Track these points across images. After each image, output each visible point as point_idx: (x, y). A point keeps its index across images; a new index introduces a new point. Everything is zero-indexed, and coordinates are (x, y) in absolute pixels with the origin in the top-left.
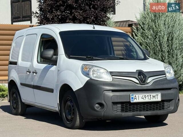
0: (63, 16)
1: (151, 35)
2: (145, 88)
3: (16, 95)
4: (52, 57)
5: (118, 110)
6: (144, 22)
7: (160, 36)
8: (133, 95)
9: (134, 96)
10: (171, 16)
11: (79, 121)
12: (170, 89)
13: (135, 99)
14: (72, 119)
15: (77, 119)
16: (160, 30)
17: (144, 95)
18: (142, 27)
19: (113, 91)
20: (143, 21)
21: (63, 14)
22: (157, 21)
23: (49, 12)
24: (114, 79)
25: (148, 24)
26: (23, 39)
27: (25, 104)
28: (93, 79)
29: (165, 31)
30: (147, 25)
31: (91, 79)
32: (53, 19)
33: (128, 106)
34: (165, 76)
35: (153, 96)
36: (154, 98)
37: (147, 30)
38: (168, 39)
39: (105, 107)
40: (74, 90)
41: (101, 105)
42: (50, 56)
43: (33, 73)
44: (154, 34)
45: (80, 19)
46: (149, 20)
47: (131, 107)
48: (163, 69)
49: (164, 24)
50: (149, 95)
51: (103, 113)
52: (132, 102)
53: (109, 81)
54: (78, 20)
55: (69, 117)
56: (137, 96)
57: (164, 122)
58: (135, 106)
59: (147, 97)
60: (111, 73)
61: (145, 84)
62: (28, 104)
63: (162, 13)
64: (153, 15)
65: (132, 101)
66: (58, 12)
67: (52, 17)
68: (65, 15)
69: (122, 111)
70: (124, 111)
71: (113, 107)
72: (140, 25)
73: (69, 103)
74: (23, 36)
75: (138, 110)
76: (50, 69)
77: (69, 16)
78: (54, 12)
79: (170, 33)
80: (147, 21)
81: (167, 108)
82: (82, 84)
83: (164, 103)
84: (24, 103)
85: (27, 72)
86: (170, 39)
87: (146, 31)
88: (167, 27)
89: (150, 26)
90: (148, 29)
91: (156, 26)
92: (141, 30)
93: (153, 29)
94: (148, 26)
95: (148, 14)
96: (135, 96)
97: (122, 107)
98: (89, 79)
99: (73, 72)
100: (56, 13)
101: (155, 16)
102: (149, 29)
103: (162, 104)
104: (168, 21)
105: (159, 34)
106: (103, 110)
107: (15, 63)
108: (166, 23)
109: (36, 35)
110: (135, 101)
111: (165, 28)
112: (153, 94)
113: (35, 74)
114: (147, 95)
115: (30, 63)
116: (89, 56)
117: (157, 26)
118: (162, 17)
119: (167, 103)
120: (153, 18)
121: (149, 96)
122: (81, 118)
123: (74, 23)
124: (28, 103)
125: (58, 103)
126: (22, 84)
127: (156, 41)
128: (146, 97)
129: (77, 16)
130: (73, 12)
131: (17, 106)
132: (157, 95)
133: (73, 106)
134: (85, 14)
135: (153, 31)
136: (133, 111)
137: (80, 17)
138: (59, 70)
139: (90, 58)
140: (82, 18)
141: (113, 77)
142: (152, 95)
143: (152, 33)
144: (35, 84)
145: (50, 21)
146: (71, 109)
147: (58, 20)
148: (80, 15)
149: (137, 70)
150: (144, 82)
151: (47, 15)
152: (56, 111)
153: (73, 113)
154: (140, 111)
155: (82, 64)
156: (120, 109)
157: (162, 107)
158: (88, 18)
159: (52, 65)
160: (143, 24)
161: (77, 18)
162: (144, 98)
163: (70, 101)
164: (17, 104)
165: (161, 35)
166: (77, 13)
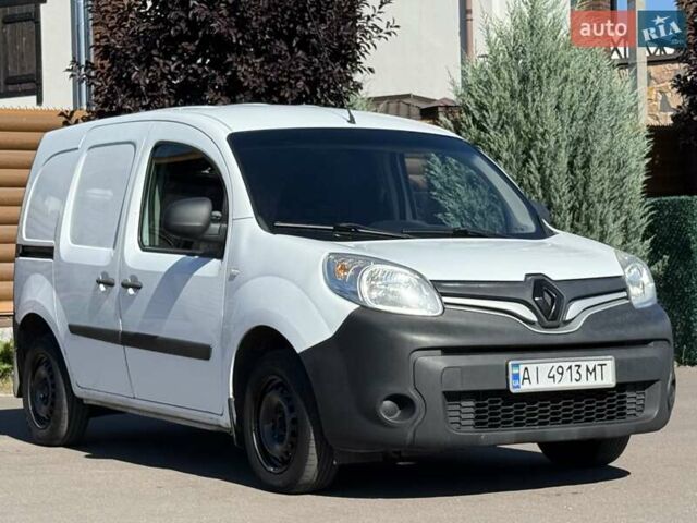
0: (190, 78)
1: (510, 147)
2: (561, 340)
3: (50, 370)
4: (206, 227)
5: (463, 422)
6: (484, 101)
7: (542, 151)
8: (517, 366)
9: (522, 367)
10: (582, 79)
11: (316, 462)
12: (644, 342)
13: (524, 379)
14: (286, 458)
15: (310, 457)
16: (542, 130)
17: (557, 365)
18: (474, 119)
19: (447, 351)
20: (481, 97)
21: (191, 71)
22: (530, 99)
23: (138, 61)
24: (447, 307)
25: (498, 106)
26: (77, 160)
27: (85, 402)
28: (370, 306)
29: (562, 132)
30: (496, 112)
31: (362, 306)
32: (152, 87)
33: (499, 407)
34: (624, 294)
35: (588, 370)
36: (591, 377)
37: (495, 128)
38: (571, 164)
39: (417, 410)
40: (298, 350)
41: (404, 402)
42: (198, 224)
43: (125, 286)
44: (520, 143)
45: (255, 88)
46: (503, 94)
47: (511, 410)
48: (617, 272)
49: (557, 107)
50: (573, 364)
51: (410, 435)
52: (513, 391)
53: (430, 314)
54: (246, 93)
55: (277, 449)
56: (532, 368)
57: (612, 464)
58: (524, 406)
59: (567, 374)
60: (436, 284)
61: (557, 327)
62: (99, 404)
63: (549, 68)
64: (514, 76)
65: (514, 387)
66: (174, 62)
67: (148, 81)
68: (200, 72)
69: (477, 424)
70: (484, 423)
71: (446, 411)
72: (468, 112)
73: (275, 398)
74: (77, 149)
75: (535, 420)
76: (196, 274)
77: (214, 77)
78: (158, 64)
79: (579, 140)
80: (497, 98)
81: (634, 412)
82: (330, 326)
83: (625, 396)
84: (81, 400)
85: (99, 282)
86: (579, 161)
87: (492, 133)
88: (566, 118)
89: (507, 115)
90: (499, 127)
91: (527, 116)
92: (473, 128)
93: (517, 125)
94: (500, 114)
95: (498, 72)
96: (526, 369)
97: (477, 412)
98: (358, 306)
99: (293, 281)
100: (165, 64)
101: (524, 79)
102: (502, 127)
103: (620, 397)
104: (569, 96)
105: (540, 144)
106: (410, 421)
107: (47, 252)
108: (565, 106)
109: (131, 146)
110: (526, 387)
111: (562, 121)
112: (586, 363)
113: (131, 291)
114: (566, 365)
115: (111, 249)
116: (344, 225)
117: (533, 116)
118: (548, 84)
119: (634, 395)
120: (516, 84)
121: (574, 369)
122: (325, 451)
123: (234, 101)
124: (101, 399)
125: (229, 400)
126: (75, 330)
127: (530, 172)
128: (562, 374)
129: (244, 77)
130: (231, 63)
131: (51, 412)
132: (602, 365)
133: (292, 409)
134: (272, 71)
135: (517, 133)
136: (516, 425)
137: (254, 82)
138: (232, 277)
139: (348, 229)
140: (264, 85)
141: (446, 299)
142: (584, 365)
143: (514, 140)
144: (133, 329)
145: (141, 96)
146: (282, 420)
147: (170, 93)
148: (255, 73)
149: (527, 275)
150: (555, 317)
151: (130, 75)
152: (220, 426)
153: (294, 434)
154: (540, 424)
155: (326, 254)
156: (472, 416)
157: (619, 409)
158: (283, 83)
159: (201, 255)
160: (481, 107)
161: (246, 84)
162: (558, 377)
163: (280, 389)
164: (53, 404)
165: (545, 147)
166: (245, 66)
